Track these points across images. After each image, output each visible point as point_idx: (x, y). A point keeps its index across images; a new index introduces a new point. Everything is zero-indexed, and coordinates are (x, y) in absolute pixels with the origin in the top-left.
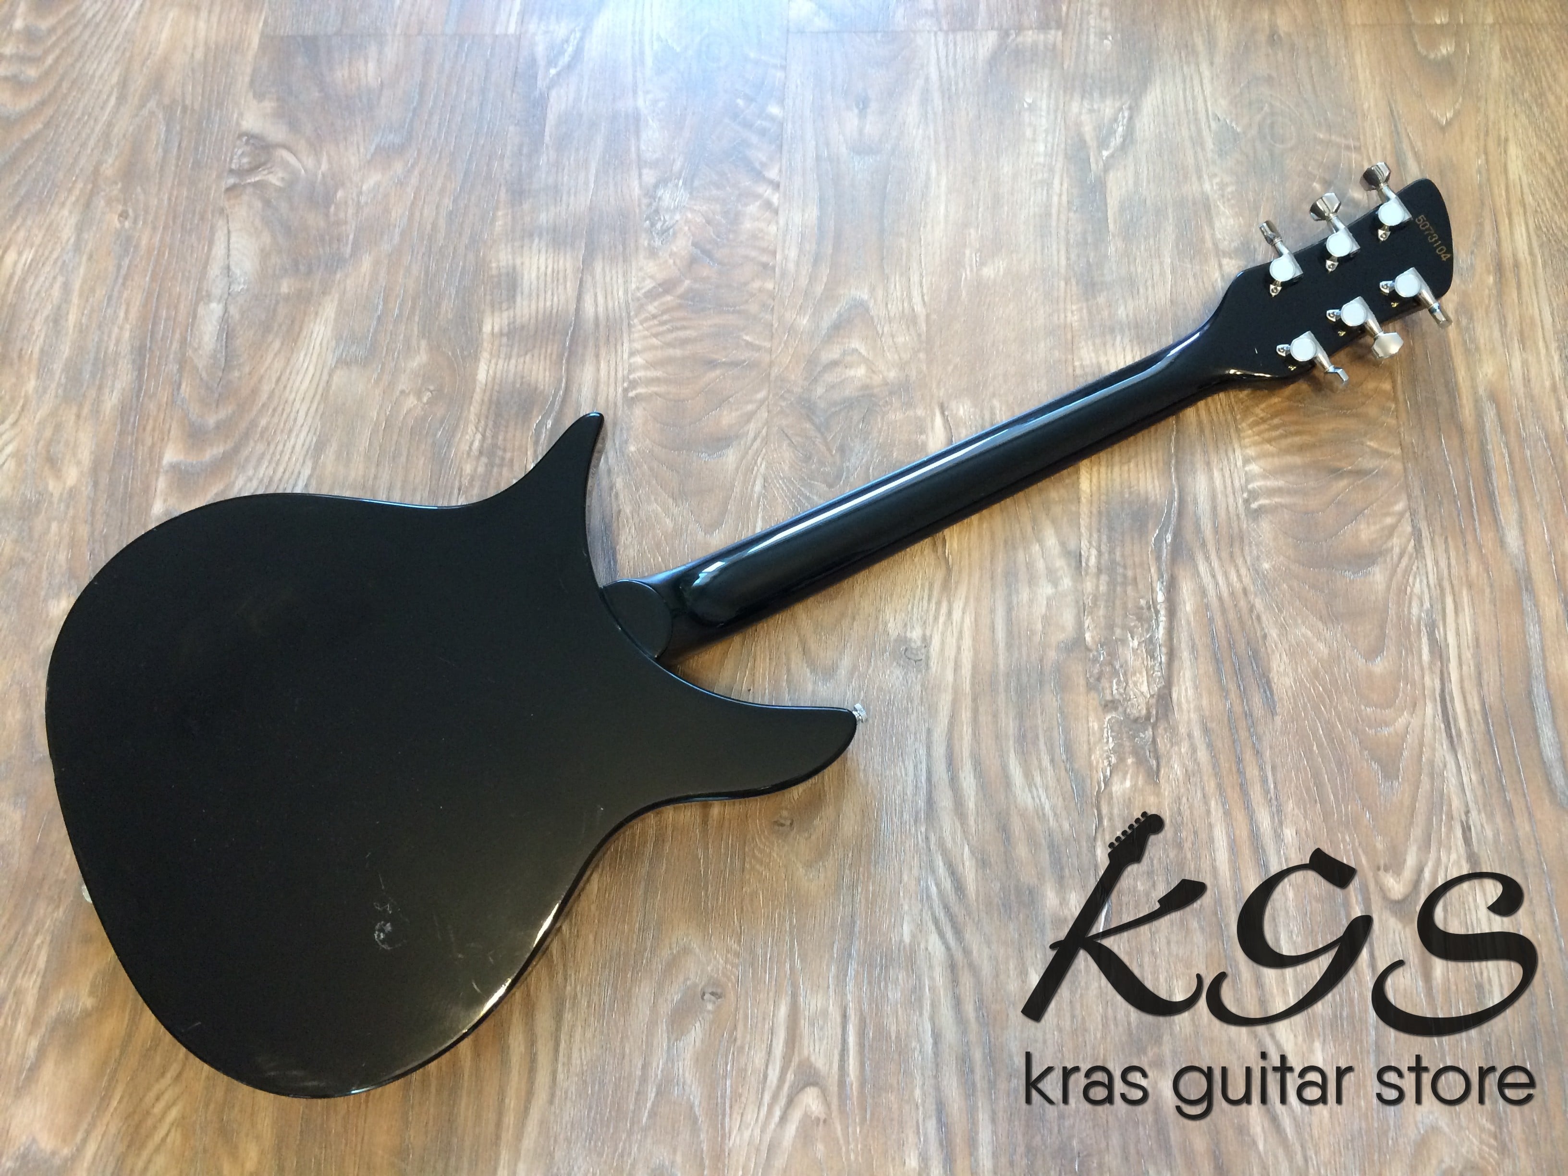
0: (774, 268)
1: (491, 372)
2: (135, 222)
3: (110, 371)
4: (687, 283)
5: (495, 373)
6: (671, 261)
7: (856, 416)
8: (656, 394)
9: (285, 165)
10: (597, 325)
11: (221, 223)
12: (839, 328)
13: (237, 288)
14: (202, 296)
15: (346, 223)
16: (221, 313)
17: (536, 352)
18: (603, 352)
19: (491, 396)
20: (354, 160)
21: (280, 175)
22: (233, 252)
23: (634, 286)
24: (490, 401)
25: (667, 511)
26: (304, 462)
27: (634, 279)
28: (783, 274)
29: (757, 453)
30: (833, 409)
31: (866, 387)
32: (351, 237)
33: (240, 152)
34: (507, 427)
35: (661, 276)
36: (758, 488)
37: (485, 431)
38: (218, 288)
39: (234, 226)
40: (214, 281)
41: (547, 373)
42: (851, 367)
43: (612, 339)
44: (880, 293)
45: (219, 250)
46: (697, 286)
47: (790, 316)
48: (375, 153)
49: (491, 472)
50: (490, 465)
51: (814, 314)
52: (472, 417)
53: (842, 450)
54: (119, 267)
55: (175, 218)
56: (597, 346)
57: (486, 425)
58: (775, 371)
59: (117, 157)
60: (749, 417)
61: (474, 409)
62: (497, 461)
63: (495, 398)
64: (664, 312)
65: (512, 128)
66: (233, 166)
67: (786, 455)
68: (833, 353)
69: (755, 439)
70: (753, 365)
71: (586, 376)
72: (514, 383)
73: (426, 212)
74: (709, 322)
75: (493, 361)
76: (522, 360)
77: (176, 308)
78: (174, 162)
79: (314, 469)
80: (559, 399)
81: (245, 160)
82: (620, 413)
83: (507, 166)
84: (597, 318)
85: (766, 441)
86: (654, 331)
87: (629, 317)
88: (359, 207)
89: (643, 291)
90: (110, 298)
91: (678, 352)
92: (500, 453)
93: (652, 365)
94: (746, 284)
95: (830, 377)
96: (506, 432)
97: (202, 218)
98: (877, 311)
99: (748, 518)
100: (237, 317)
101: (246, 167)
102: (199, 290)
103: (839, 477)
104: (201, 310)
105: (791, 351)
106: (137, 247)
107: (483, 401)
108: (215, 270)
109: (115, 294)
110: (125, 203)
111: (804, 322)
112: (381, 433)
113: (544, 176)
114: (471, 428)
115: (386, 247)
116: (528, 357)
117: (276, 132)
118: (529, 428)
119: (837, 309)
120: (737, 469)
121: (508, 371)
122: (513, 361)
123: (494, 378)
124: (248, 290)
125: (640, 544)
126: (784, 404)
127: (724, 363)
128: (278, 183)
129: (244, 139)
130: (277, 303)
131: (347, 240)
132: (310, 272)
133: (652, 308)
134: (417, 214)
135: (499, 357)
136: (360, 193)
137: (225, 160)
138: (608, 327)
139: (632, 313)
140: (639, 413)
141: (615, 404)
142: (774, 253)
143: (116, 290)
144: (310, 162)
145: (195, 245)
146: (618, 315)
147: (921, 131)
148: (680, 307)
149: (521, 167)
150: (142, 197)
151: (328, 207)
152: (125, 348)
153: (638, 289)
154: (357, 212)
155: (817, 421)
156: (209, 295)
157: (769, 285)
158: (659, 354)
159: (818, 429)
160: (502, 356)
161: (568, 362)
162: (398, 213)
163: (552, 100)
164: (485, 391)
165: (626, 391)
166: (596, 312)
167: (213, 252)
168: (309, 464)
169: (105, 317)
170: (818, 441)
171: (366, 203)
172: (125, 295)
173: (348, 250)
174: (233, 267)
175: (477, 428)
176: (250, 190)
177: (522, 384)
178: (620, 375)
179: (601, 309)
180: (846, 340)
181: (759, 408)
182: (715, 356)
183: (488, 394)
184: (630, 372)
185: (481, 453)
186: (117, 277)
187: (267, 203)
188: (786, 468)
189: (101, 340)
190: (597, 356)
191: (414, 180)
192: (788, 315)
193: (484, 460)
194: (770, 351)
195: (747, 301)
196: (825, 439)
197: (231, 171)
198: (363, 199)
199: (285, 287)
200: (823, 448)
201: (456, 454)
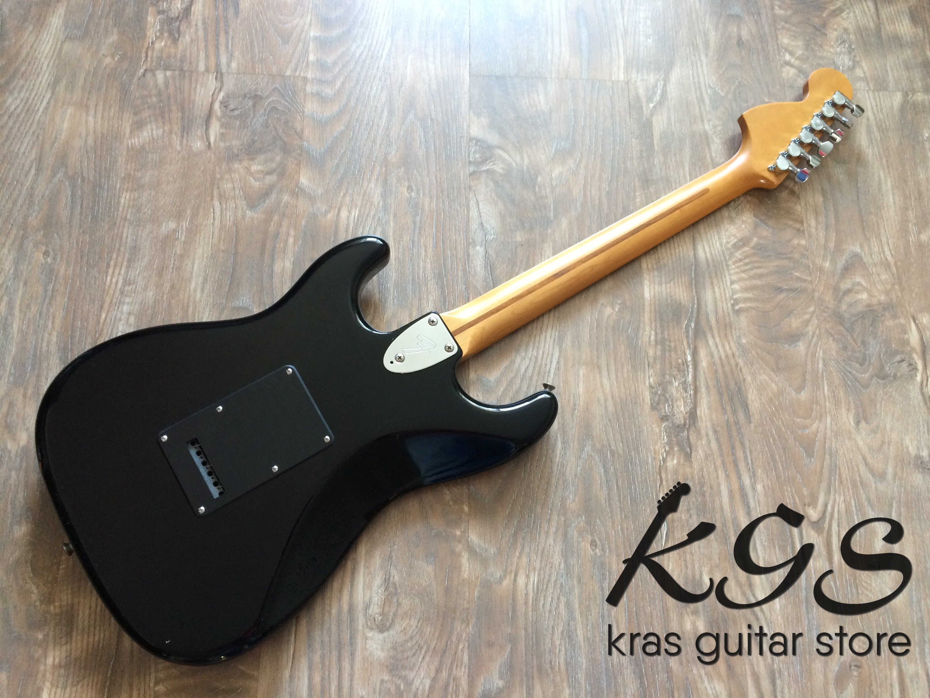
0: (803, 231)
1: (652, 293)
2: (418, 193)
3: (424, 289)
4: (755, 239)
5: (654, 293)
6: (743, 226)
7: (867, 323)
8: (752, 308)
9: (504, 160)
10: (708, 265)
11: (471, 195)
12: (847, 269)
13: (490, 237)
14: (470, 243)
15: (547, 197)
16: (484, 254)
17: (676, 280)
18: (715, 281)
19: (655, 308)
20: (543, 157)
21: (501, 166)
22: (482, 214)
23: (724, 241)
24: (655, 310)
25: (771, 379)
26: (553, 348)
27: (724, 237)
28: (810, 236)
29: (816, 345)
30: (854, 319)
31: (869, 306)
32: (552, 207)
33: (473, 150)
34: (668, 327)
35: (739, 235)
36: (821, 365)
37: (656, 329)
38: (479, 237)
39: (481, 198)
40: (475, 232)
41: (685, 294)
42: (859, 293)
43: (718, 273)
44: (866, 249)
45: (474, 213)
46: (761, 242)
47: (819, 261)
48: (555, 153)
49: (665, 354)
50: (663, 351)
51: (831, 260)
52: (647, 320)
53: (863, 343)
54: (414, 223)
55: (442, 191)
56: (710, 277)
57: (656, 326)
58: (816, 295)
59: (397, 151)
60: (807, 323)
61: (647, 316)
62: (667, 348)
63: (657, 309)
64: (746, 257)
65: (633, 140)
66: (471, 159)
67: (833, 346)
68: (846, 285)
69: (813, 337)
70: (803, 291)
71: (708, 296)
72: (667, 299)
73: (593, 191)
74: (774, 264)
75: (652, 286)
76: (668, 286)
77: (456, 249)
78: (433, 155)
79: (560, 352)
80: (695, 310)
81: (477, 156)
82: (732, 319)
83: (636, 164)
84: (707, 260)
85: (820, 337)
86: (743, 268)
87: (725, 260)
88: (553, 189)
89: (731, 244)
90: (413, 242)
91: (758, 282)
92: (668, 343)
93: (745, 289)
94: (789, 241)
95: (848, 299)
96: (668, 330)
97: (459, 192)
98: (867, 259)
99: (819, 384)
100: (494, 256)
101: (479, 160)
102: (467, 238)
103: (864, 359)
104: (471, 251)
105: (823, 283)
106: (422, 209)
107: (651, 310)
108: (474, 226)
109: (416, 239)
110: (409, 181)
111: (827, 264)
112: (595, 330)
113: (658, 171)
114: (648, 328)
115: (573, 213)
116: (672, 284)
117: (493, 138)
118: (681, 328)
119: (844, 258)
120: (807, 354)
121: (662, 292)
122: (664, 286)
123: (655, 296)
124: (496, 239)
125: (760, 399)
126: (825, 315)
127: (786, 289)
128: (501, 171)
129: (474, 142)
130: (516, 248)
131: (550, 208)
132: (532, 229)
133: (738, 255)
134: (588, 193)
135: (655, 284)
136: (551, 179)
137: (465, 156)
138: (714, 266)
139: (727, 258)
140: (743, 319)
141: (728, 313)
142: (802, 222)
143: (416, 237)
144: (518, 158)
145: (459, 209)
146: (719, 259)
147: (870, 151)
148: (754, 254)
149: (644, 164)
150: (419, 177)
151: (534, 187)
152: (430, 275)
153: (728, 243)
154: (552, 191)
155: (846, 326)
156: (474, 242)
157: (803, 242)
158: (748, 283)
159: (847, 330)
160: (657, 283)
161: (696, 288)
162: (577, 191)
163: (654, 123)
164: (651, 305)
165: (733, 305)
166: (706, 257)
167: (471, 215)
168: (557, 349)
169: (413, 254)
170: (849, 337)
171: (556, 185)
172: (422, 241)
173: (552, 214)
174: (484, 224)
175: (651, 328)
176: (484, 175)
177: (671, 300)
178: (727, 295)
179: (708, 255)
180: (853, 277)
181: (812, 317)
182: (780, 285)
183: (653, 306)
184: (733, 294)
185: (656, 343)
186: (415, 228)
187: (496, 183)
188: (834, 354)
189: (413, 269)
190: (712, 284)
191: (582, 171)
192: (817, 260)
193: (659, 347)
194: (811, 282)
195: (792, 252)
196: (852, 336)
197: (470, 162)
198: (554, 183)
199: (519, 237)
200: (852, 342)
201: (642, 344)
